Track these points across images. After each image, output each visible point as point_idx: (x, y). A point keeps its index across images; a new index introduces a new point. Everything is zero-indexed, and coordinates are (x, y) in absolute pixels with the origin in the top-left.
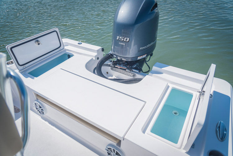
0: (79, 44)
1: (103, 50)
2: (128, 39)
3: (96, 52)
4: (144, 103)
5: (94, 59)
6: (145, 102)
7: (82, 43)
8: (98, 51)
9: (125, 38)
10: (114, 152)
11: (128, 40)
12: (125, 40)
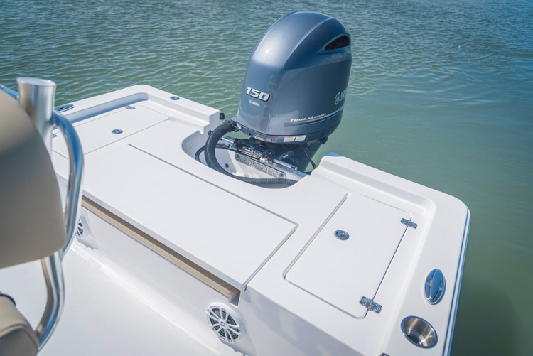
0: (173, 98)
1: (222, 116)
2: (267, 96)
3: (208, 119)
4: (295, 225)
5: (202, 132)
6: (297, 225)
7: (178, 99)
8: (212, 117)
9: (262, 94)
10: (224, 318)
11: (266, 99)
12: (260, 97)
